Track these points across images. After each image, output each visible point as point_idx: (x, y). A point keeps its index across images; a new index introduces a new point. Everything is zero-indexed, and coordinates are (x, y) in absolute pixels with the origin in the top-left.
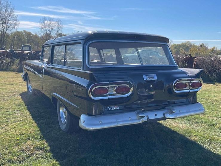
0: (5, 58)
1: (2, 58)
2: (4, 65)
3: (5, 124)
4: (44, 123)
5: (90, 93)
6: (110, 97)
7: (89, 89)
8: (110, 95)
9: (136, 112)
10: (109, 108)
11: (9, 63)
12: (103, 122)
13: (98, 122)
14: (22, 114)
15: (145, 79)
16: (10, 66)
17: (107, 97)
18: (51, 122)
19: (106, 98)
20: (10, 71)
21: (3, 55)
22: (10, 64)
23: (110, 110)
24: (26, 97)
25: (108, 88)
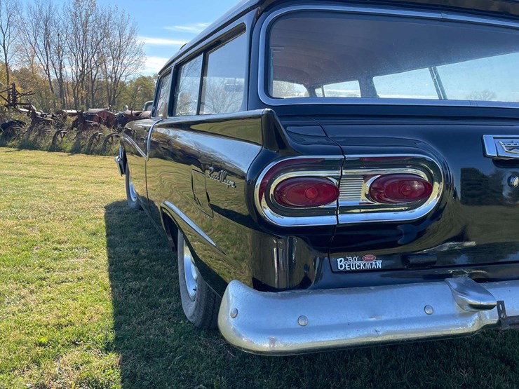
0: (102, 126)
1: (96, 125)
2: (98, 141)
3: (32, 287)
4: (139, 289)
5: (263, 199)
6: (345, 218)
7: (259, 182)
8: (345, 210)
9: (455, 286)
10: (342, 263)
11: (109, 136)
12: (313, 320)
13: (292, 322)
14: (91, 258)
15: (491, 152)
16: (111, 144)
17: (334, 217)
18: (161, 288)
19: (329, 220)
20: (111, 155)
21: (100, 120)
22: (111, 138)
23: (345, 272)
24: (120, 213)
25: (339, 179)
